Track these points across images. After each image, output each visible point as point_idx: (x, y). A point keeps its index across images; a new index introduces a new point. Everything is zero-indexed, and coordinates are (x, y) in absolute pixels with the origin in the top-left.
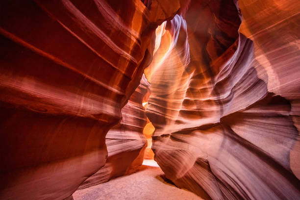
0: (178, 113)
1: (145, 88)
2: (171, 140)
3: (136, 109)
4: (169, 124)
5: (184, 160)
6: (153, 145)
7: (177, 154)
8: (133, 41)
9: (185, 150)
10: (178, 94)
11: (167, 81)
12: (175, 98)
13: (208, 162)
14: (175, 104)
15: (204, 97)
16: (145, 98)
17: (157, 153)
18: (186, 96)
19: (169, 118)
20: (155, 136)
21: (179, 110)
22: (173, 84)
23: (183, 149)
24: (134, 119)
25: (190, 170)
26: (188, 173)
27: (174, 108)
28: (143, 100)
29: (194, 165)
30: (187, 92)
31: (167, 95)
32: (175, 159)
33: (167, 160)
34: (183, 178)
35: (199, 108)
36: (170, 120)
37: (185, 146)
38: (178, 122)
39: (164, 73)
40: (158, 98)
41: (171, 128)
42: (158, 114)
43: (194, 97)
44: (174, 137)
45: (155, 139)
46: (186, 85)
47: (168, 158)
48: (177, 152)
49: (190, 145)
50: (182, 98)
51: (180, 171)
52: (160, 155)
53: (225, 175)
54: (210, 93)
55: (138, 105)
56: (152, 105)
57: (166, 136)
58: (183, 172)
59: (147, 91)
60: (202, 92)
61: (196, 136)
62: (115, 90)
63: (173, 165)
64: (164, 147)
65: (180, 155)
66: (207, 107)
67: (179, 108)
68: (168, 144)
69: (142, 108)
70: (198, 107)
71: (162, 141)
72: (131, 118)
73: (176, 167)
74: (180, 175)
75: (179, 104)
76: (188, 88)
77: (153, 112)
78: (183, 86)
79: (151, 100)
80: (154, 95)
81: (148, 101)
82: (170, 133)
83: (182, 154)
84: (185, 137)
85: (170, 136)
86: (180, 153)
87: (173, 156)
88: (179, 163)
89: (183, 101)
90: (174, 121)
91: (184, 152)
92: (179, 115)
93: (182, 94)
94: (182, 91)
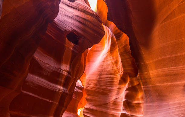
1: (80, 91)
8: (64, 75)
10: (116, 104)
11: (104, 87)
15: (139, 112)
18: (123, 110)
22: (110, 91)
30: (123, 105)
31: (106, 104)
39: (99, 78)
40: (94, 108)
60: (136, 107)
76: (124, 100)
78: (120, 96)
79: (86, 111)
80: (90, 104)
81: (84, 112)
89: (120, 115)
93: (120, 105)
94: (120, 102)
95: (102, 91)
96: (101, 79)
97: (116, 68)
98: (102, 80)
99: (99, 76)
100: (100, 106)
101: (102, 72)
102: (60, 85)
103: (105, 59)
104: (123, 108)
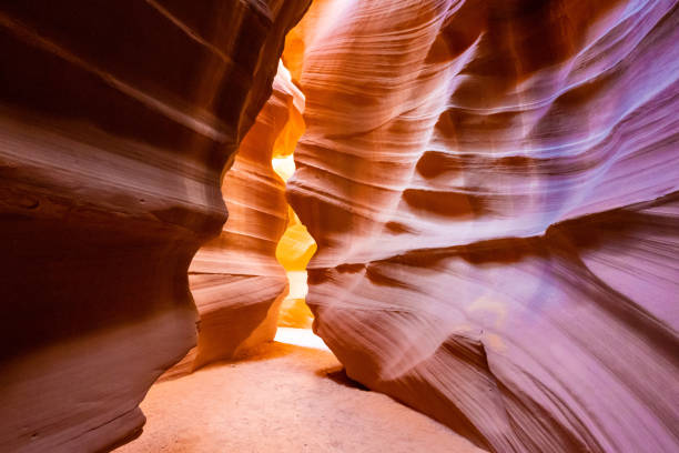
0: (397, 200)
1: (281, 104)
2: (368, 281)
3: (252, 182)
4: (364, 234)
5: (405, 337)
6: (310, 292)
7: (385, 322)
9: (412, 310)
10: (401, 130)
11: (366, 79)
12: (391, 146)
13: (481, 348)
14: (390, 166)
15: (498, 145)
16: (282, 142)
17: (322, 316)
19: (366, 213)
20: (317, 266)
21: (402, 188)
22: (386, 91)
23: (406, 309)
24: (249, 213)
25: (424, 363)
26: (415, 369)
27: (386, 180)
28: (275, 150)
29: (437, 353)
30: (437, 126)
31: (363, 134)
32: (378, 334)
33: (352, 334)
34: (398, 380)
35: (474, 184)
36: (369, 221)
38: (395, 228)
40: (329, 144)
41: (369, 246)
42: (328, 200)
43: (462, 144)
44: (380, 273)
45: (317, 276)
46: (439, 96)
47: (357, 331)
48: (385, 317)
49: (427, 298)
50: (418, 146)
51: (392, 365)
52: (332, 322)
53: (529, 381)
54: (525, 131)
55: (259, 168)
56: (310, 169)
57: (353, 268)
58: (399, 366)
59: (287, 118)
61: (455, 272)
63: (372, 347)
64: (346, 301)
65: (397, 324)
67: (402, 182)
68: (357, 293)
69: (272, 177)
70: (470, 179)
71: (338, 283)
72: (239, 210)
73: (380, 353)
74: (393, 370)
75: (405, 168)
76: (443, 107)
77: (311, 193)
78: (422, 102)
79: (306, 152)
80: (317, 132)
81: (296, 155)
82: (367, 261)
83: (401, 321)
84: (414, 276)
85: (364, 271)
86: (395, 317)
87: (373, 326)
88: (390, 343)
89: (417, 160)
90: (381, 223)
91: (407, 315)
92: (400, 207)
93: (419, 131)
94: (421, 121)
95: (357, 90)
96: (357, 52)
98: (363, 52)
99: (352, 40)
100: (346, 138)
101: (367, 22)
104: (435, 137)
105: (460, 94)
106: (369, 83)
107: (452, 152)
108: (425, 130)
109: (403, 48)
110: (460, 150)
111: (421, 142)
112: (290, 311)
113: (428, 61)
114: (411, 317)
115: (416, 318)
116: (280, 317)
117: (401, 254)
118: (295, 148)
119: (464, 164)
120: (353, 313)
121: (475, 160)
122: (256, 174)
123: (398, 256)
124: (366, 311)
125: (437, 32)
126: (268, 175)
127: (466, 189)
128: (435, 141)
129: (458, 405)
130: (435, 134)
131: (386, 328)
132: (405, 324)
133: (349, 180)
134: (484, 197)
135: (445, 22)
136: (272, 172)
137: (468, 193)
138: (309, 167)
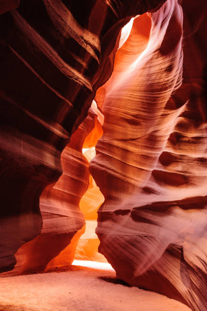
0: (150, 175)
2: (131, 218)
3: (70, 160)
4: (131, 194)
5: (149, 251)
7: (139, 242)
9: (154, 235)
10: (153, 139)
12: (147, 148)
13: (182, 249)
14: (147, 157)
15: (195, 151)
16: (89, 139)
17: (105, 240)
19: (133, 182)
20: (103, 211)
21: (152, 170)
23: (150, 235)
25: (156, 262)
26: (152, 266)
27: (144, 165)
28: (84, 145)
29: (163, 255)
30: (169, 139)
31: (134, 140)
32: (135, 249)
33: (121, 249)
34: (144, 274)
35: (185, 170)
36: (134, 186)
37: (154, 230)
38: (147, 191)
39: (131, 96)
40: (115, 143)
41: (133, 200)
42: (113, 173)
43: (180, 149)
44: (139, 215)
45: (103, 216)
46: (170, 126)
47: (123, 248)
48: (139, 239)
49: (161, 228)
50: (160, 149)
51: (141, 266)
52: (110, 243)
53: (197, 259)
54: (206, 146)
57: (124, 212)
58: (145, 266)
59: (93, 127)
60: (194, 143)
61: (175, 215)
62: (57, 131)
63: (131, 257)
64: (118, 231)
65: (144, 242)
66: (198, 169)
67: (151, 166)
68: (125, 226)
69: (83, 159)
70: (184, 167)
71: (115, 221)
73: (135, 260)
74: (141, 270)
75: (154, 159)
76: (171, 131)
77: (104, 169)
78: (163, 127)
79: (102, 146)
80: (109, 136)
81: (97, 147)
82: (131, 208)
83: (148, 242)
84: (155, 216)
85: (130, 213)
86: (145, 240)
87: (132, 245)
88: (141, 254)
89: (159, 155)
90: (141, 188)
91: (151, 238)
92: (150, 179)
93: (161, 141)
94: (162, 136)
95: (132, 118)
96: (132, 99)
97: (166, 79)
99: (130, 93)
100: (125, 141)
102: (79, 71)
103: (147, 63)
104: (168, 145)
105: (179, 126)
106: (138, 115)
107: (175, 153)
108: (163, 141)
109: (155, 100)
110: (179, 152)
111: (162, 146)
112: (84, 248)
113: (165, 108)
114: (153, 240)
115: (155, 240)
116: (77, 252)
117: (149, 204)
118: (96, 143)
119: (181, 159)
120: (122, 237)
121: (186, 158)
122: (72, 156)
123: (148, 205)
124: (129, 236)
125: (169, 96)
126: (79, 157)
127: (182, 172)
128: (168, 147)
129: (171, 281)
130: (168, 143)
131: (139, 245)
132: (149, 243)
133: (125, 163)
134: (189, 177)
135: (173, 92)
136: (82, 155)
137: (182, 174)
138: (103, 154)
